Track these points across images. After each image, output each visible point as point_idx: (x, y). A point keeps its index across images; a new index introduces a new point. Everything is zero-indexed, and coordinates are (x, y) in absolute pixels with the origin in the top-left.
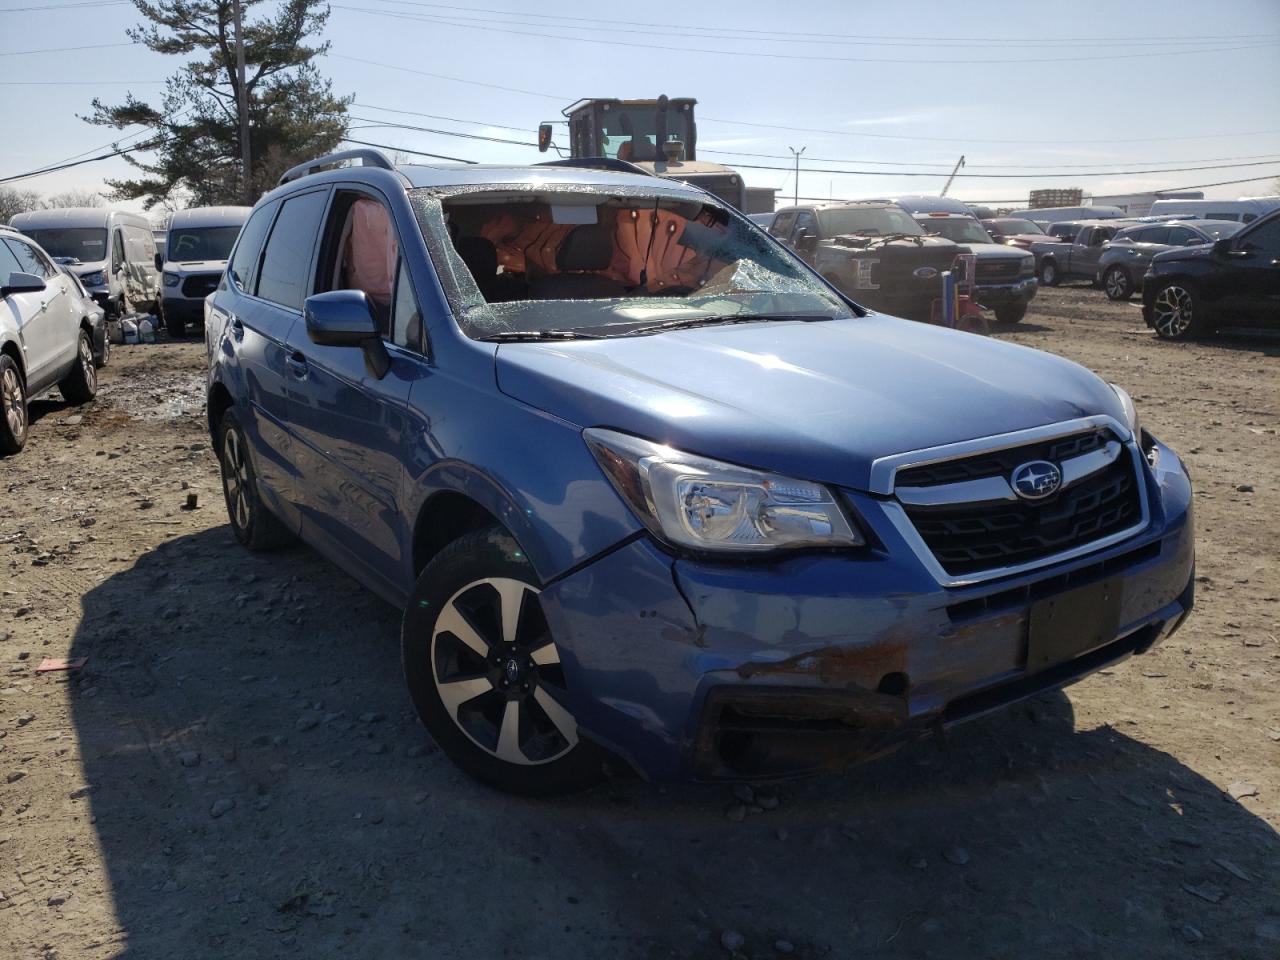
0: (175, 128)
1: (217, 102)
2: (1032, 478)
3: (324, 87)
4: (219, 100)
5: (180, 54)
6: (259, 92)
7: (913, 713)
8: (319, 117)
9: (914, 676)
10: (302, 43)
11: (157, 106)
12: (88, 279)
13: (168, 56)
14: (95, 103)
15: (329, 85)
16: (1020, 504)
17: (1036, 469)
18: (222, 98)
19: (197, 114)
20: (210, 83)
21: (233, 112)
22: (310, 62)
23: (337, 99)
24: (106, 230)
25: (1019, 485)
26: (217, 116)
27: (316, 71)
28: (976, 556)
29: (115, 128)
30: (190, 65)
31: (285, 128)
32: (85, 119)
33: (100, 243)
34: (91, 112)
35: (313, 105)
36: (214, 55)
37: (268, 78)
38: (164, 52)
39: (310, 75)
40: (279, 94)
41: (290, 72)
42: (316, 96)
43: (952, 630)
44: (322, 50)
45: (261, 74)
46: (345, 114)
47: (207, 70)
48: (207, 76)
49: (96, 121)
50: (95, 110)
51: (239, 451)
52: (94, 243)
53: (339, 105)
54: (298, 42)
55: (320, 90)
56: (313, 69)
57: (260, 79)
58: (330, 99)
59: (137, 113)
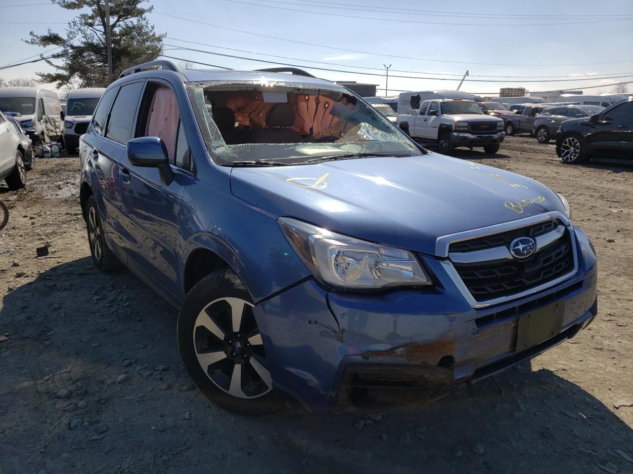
0: (72, 47)
1: (95, 34)
2: (521, 247)
3: (151, 29)
4: (96, 33)
5: (76, 10)
6: (117, 30)
7: (456, 378)
8: (148, 43)
9: (458, 358)
10: (139, 6)
11: (64, 36)
12: (24, 124)
13: (70, 10)
14: (31, 33)
15: (153, 28)
16: (514, 262)
17: (523, 242)
18: (98, 32)
19: (84, 40)
20: (91, 25)
21: (103, 40)
22: (143, 16)
23: (157, 35)
24: (35, 99)
25: (514, 250)
26: (95, 41)
27: (146, 20)
28: (491, 291)
29: (42, 47)
30: (81, 15)
31: (130, 49)
32: (26, 42)
33: (32, 105)
34: (29, 38)
35: (145, 37)
36: (94, 11)
37: (121, 23)
38: (68, 8)
39: (144, 23)
40: (127, 31)
41: (133, 21)
42: (147, 33)
43: (478, 332)
44: (150, 10)
45: (118, 21)
46: (161, 43)
47: (90, 18)
48: (90, 21)
49: (32, 43)
50: (31, 37)
51: (96, 219)
52: (28, 105)
53: (158, 38)
54: (137, 5)
55: (149, 31)
56: (145, 19)
57: (117, 24)
58: (154, 35)
59: (53, 39)
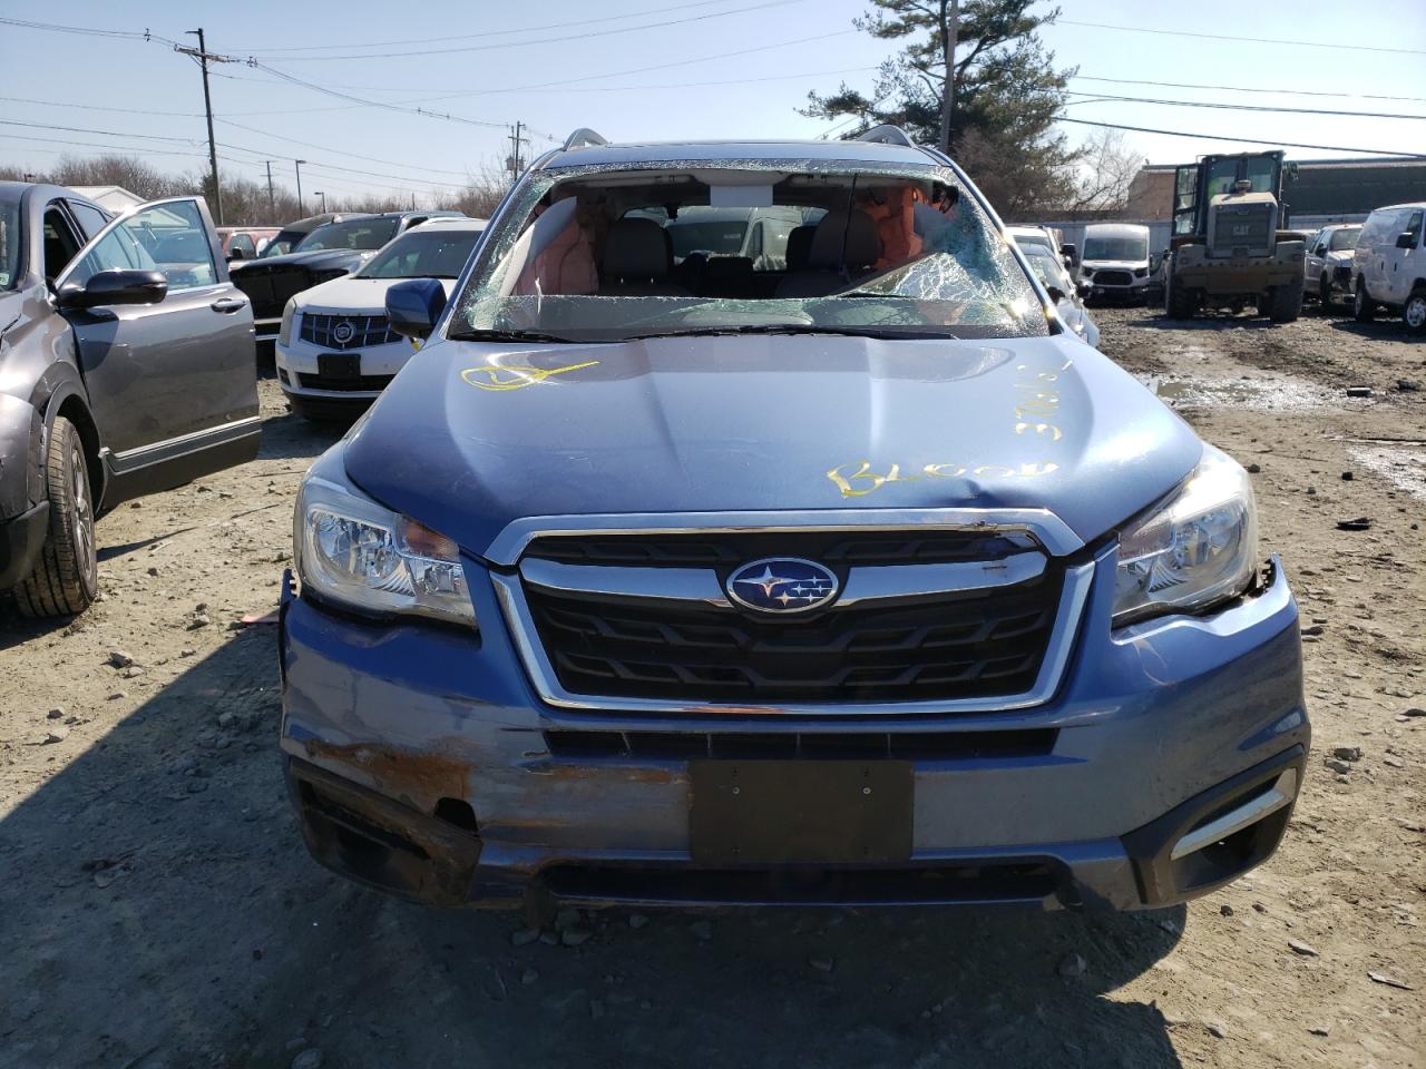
0: (879, 116)
1: (925, 84)
2: (766, 582)
3: (1045, 60)
4: (928, 82)
5: (900, 38)
6: (973, 71)
8: (1033, 94)
9: (482, 811)
10: (1028, 13)
11: (867, 94)
13: (889, 41)
14: (811, 95)
15: (1050, 57)
18: (931, 78)
19: (905, 99)
20: (923, 66)
21: (940, 95)
22: (1033, 33)
23: (1057, 73)
24: (746, 224)
26: (923, 100)
27: (1038, 42)
29: (826, 119)
30: (908, 48)
31: (989, 109)
32: (802, 112)
33: (739, 236)
34: (806, 104)
35: (1029, 80)
36: (934, 36)
37: (982, 54)
38: (885, 37)
39: (1031, 48)
40: (994, 72)
41: (1009, 46)
42: (1034, 72)
44: (1049, 19)
45: (978, 50)
46: (1063, 90)
47: (925, 51)
48: (925, 58)
49: (811, 114)
50: (810, 102)
52: (732, 237)
53: (1058, 80)
54: (1024, 11)
55: (1039, 65)
56: (1035, 40)
57: (976, 57)
58: (1049, 74)
59: (848, 103)
